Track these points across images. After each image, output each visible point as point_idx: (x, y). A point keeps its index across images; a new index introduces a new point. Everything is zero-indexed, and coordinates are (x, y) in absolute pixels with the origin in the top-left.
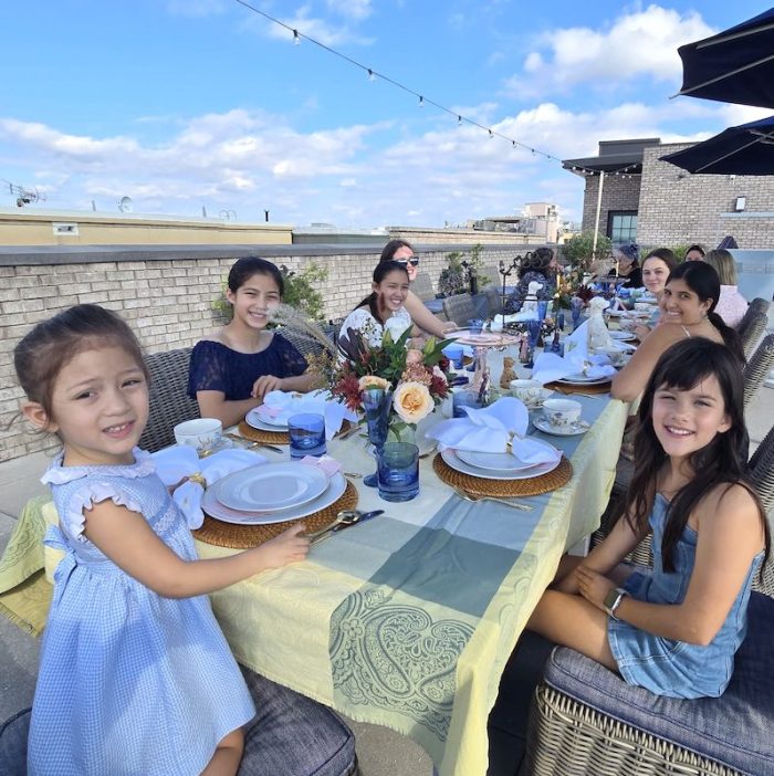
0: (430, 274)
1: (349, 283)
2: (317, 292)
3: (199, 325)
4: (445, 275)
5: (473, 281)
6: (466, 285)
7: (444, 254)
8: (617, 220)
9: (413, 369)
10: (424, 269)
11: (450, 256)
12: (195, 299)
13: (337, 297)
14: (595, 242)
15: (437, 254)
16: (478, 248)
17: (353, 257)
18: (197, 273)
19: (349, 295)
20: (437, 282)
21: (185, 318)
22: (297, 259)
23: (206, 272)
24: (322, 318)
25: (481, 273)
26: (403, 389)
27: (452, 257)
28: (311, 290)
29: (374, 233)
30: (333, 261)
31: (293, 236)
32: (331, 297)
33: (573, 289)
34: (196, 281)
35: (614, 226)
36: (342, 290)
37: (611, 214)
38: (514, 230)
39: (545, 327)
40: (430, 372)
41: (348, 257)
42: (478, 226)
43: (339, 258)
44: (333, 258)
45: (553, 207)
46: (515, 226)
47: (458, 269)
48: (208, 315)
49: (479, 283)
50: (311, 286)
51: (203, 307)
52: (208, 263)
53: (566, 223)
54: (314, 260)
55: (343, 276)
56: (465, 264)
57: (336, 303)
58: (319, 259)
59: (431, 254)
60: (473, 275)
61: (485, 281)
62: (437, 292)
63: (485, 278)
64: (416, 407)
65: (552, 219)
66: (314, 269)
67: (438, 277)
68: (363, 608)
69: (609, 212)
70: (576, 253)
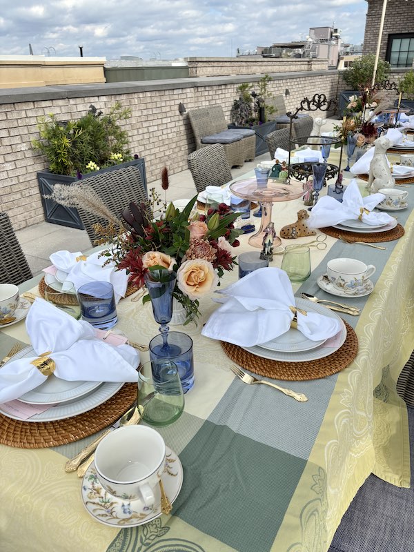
0: (223, 105)
1: (151, 118)
2: (123, 129)
3: (23, 163)
4: (236, 106)
5: (261, 111)
6: (255, 115)
7: (235, 86)
8: (396, 43)
9: (197, 244)
10: (218, 102)
11: (241, 88)
12: (17, 140)
13: (141, 131)
14: (376, 68)
15: (229, 87)
16: (266, 79)
17: (154, 94)
18: (15, 115)
19: (151, 129)
20: (228, 113)
21: (9, 158)
22: (104, 99)
23: (23, 114)
24: (128, 152)
25: (268, 103)
26: (187, 266)
27: (243, 88)
28: (118, 127)
29: (174, 64)
30: (135, 99)
31: (105, 70)
32: (135, 132)
33: (357, 125)
34: (15, 124)
35: (393, 50)
36: (145, 124)
37: (391, 38)
38: (299, 56)
39: (329, 168)
40: (214, 245)
41: (148, 94)
42: (266, 53)
43: (141, 95)
44: (136, 96)
45: (336, 31)
46: (300, 51)
47: (248, 100)
48: (29, 154)
49: (267, 112)
50: (117, 124)
51: (24, 147)
52: (24, 106)
53: (347, 46)
54: (118, 98)
55: (145, 112)
56: (254, 95)
57: (141, 137)
58: (123, 97)
59: (223, 87)
60: (262, 104)
61: (272, 110)
62: (229, 122)
63: (272, 108)
64: (201, 284)
65: (334, 42)
66: (119, 107)
67: (230, 108)
68: (139, 544)
69: (390, 35)
70: (356, 78)
